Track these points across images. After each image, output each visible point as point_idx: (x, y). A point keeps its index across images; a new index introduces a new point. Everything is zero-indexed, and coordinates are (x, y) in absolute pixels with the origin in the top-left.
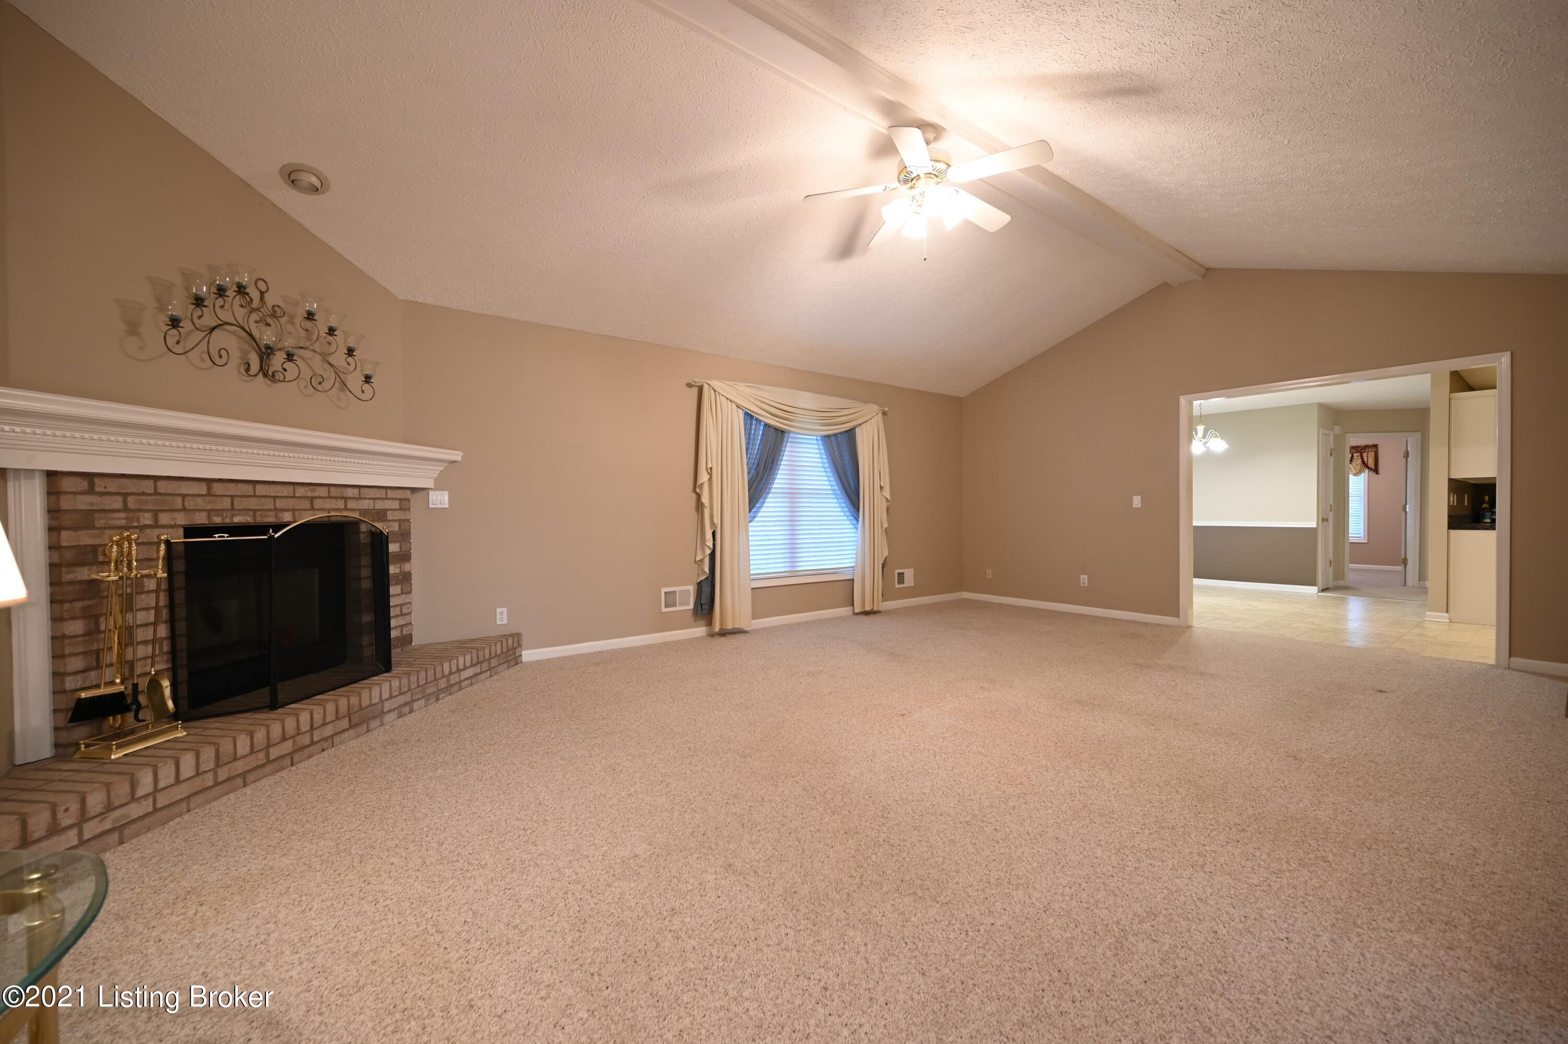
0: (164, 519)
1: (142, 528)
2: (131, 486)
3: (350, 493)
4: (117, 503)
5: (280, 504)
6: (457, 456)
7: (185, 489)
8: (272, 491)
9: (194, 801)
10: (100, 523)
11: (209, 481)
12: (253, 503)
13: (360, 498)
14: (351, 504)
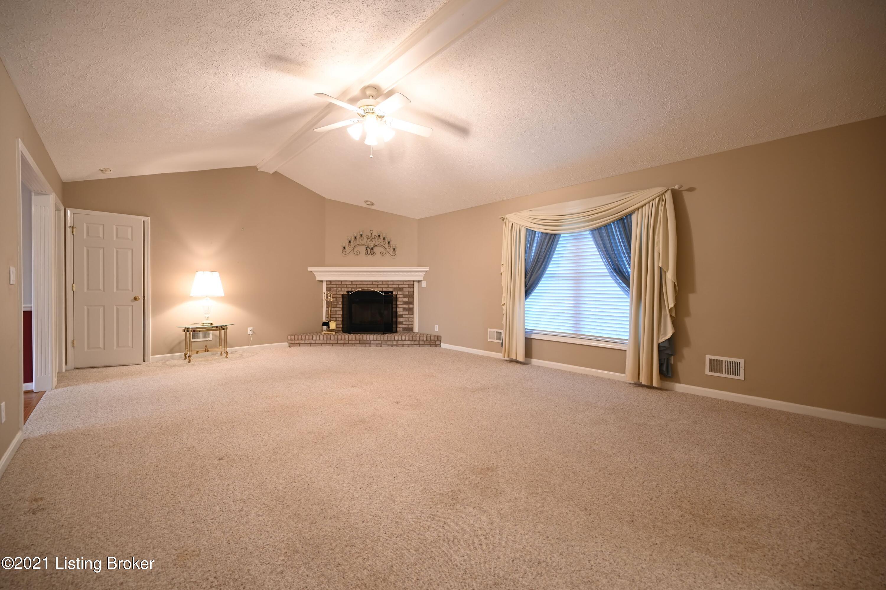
0: (343, 289)
1: (339, 291)
2: (337, 283)
3: (390, 283)
4: (334, 286)
5: (368, 286)
6: (427, 269)
7: (347, 283)
8: (366, 283)
9: (323, 345)
10: (332, 290)
11: (352, 281)
12: (362, 286)
13: (393, 284)
14: (390, 286)
